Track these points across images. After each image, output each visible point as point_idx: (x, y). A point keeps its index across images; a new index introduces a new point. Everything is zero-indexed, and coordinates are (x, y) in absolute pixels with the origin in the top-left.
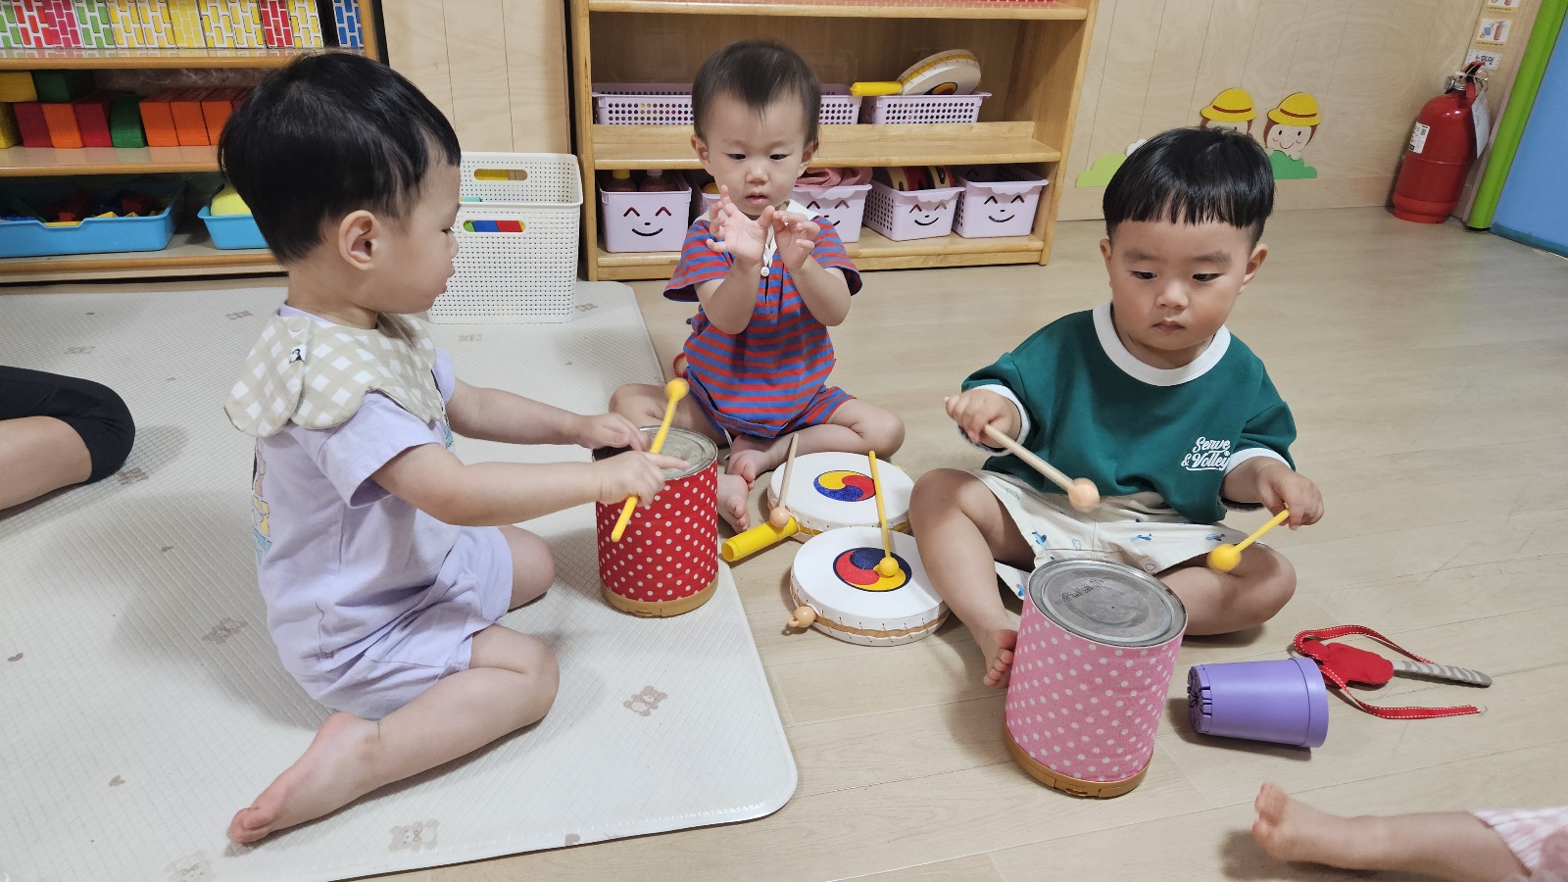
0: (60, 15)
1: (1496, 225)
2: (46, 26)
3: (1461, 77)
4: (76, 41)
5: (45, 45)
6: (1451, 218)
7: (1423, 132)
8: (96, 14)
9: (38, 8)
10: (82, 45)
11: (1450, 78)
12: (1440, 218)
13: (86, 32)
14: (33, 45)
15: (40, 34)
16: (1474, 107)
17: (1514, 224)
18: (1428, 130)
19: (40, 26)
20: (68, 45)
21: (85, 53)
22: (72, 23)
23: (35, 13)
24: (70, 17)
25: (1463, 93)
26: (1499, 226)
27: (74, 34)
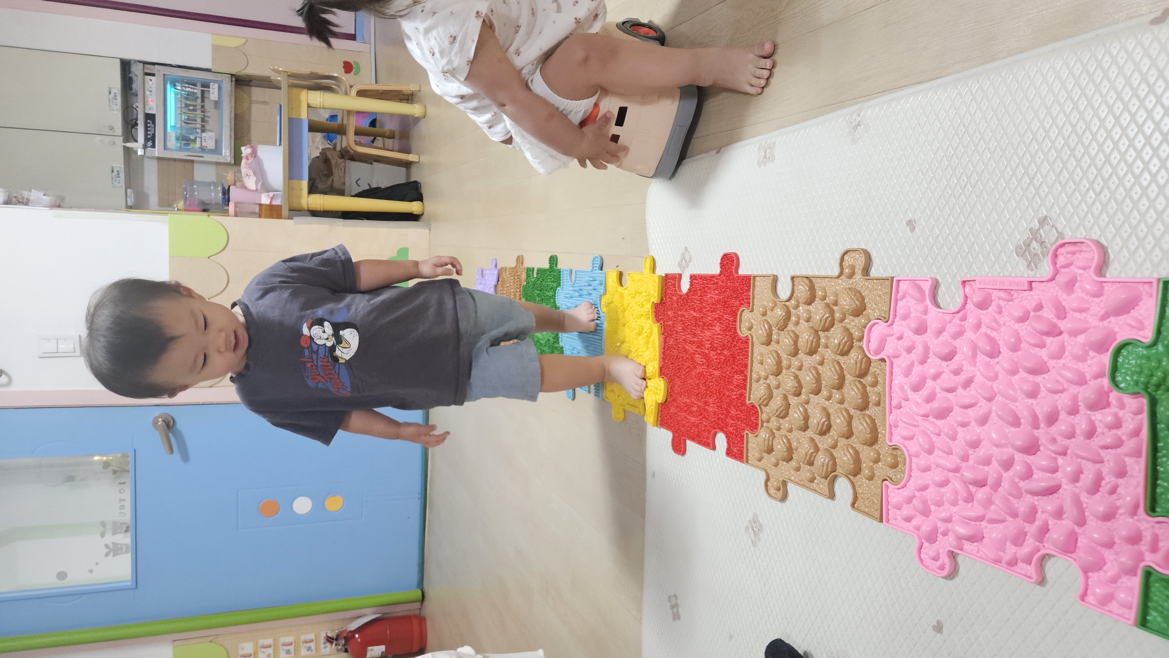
1: (418, 587)
3: (336, 645)
6: (422, 615)
7: (372, 650)
11: (338, 650)
12: (421, 620)
16: (352, 629)
17: (414, 577)
18: (370, 648)
25: (345, 638)
26: (418, 584)
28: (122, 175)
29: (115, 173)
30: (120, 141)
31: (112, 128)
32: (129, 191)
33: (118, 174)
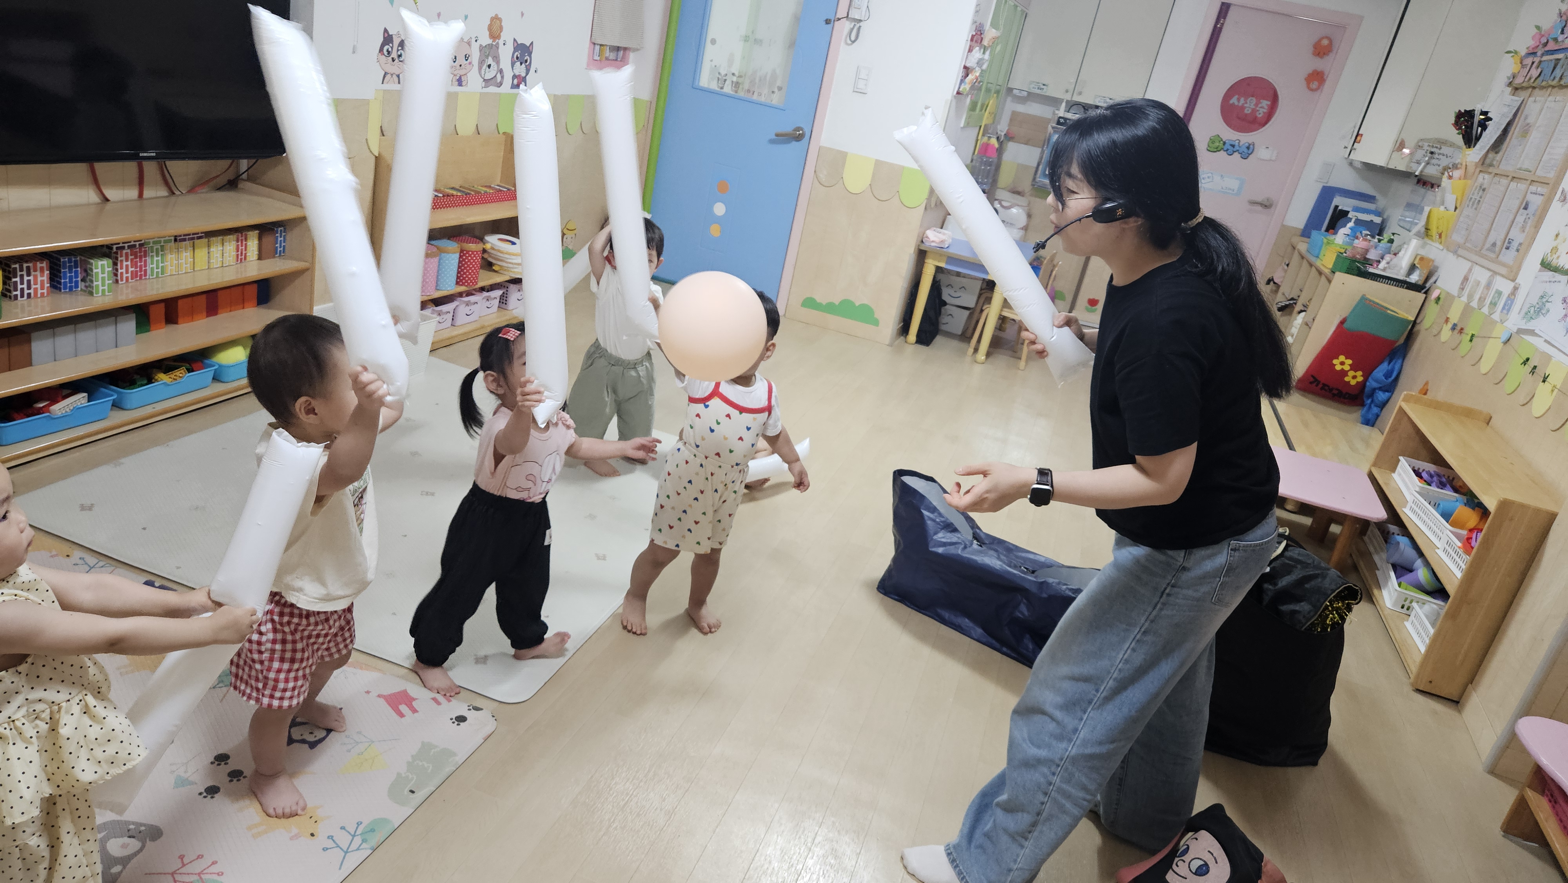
2: (133, 269)
4: (145, 275)
5: (130, 281)
8: (159, 258)
9: (132, 260)
10: (148, 277)
13: (152, 269)
14: (124, 281)
15: (129, 275)
19: (130, 269)
20: (141, 278)
22: (145, 266)
23: (129, 263)
24: (145, 261)
27: (146, 271)
28: (1038, 92)
29: (1042, 87)
30: (1068, 97)
31: (1080, 93)
32: (1025, 94)
33: (1041, 89)
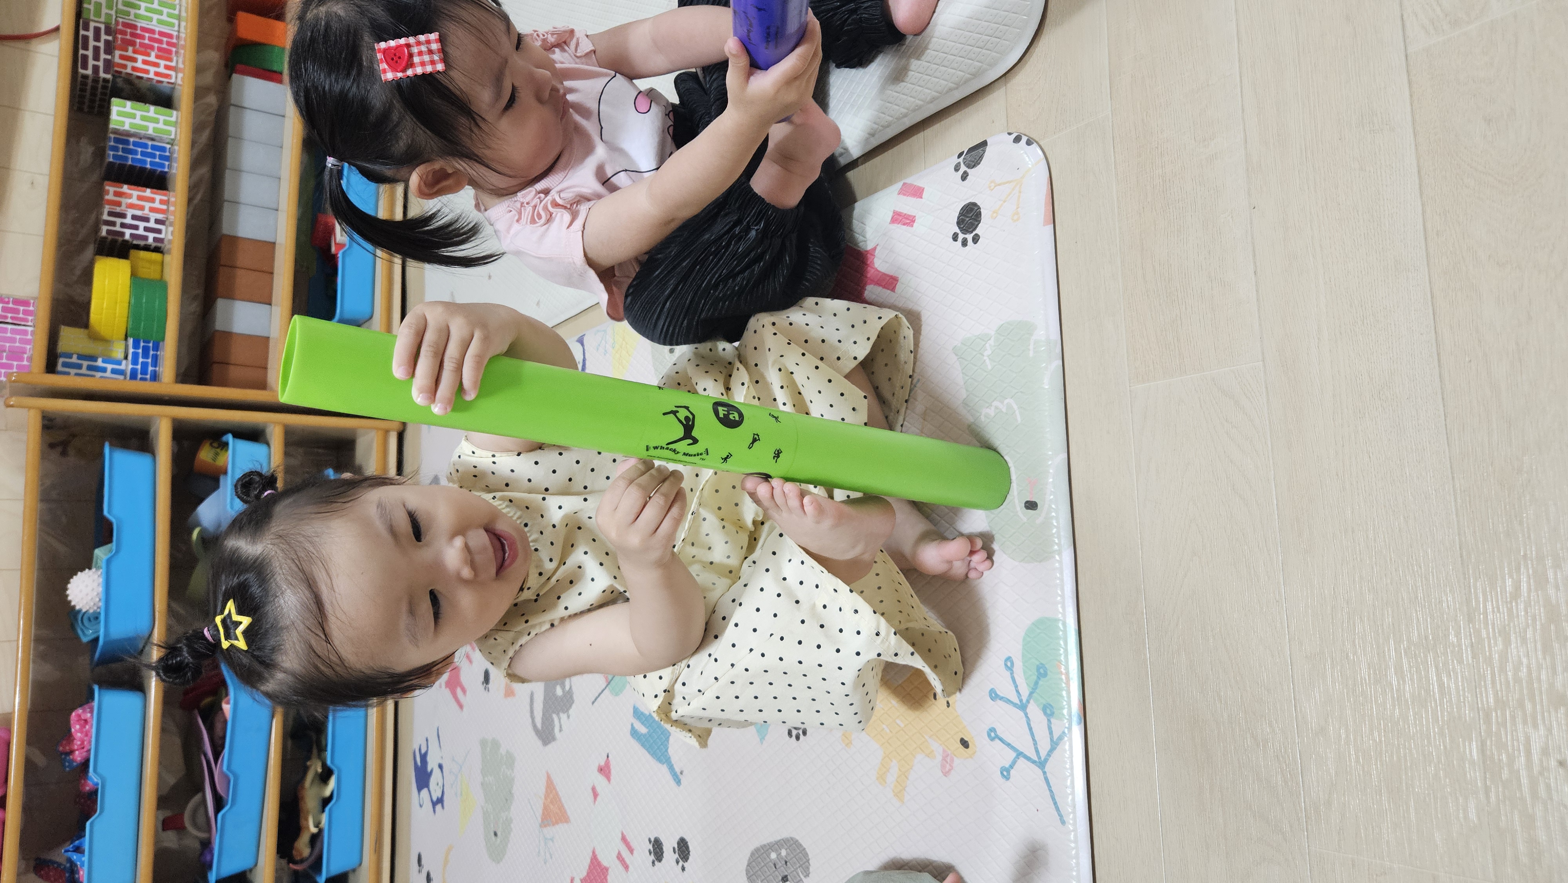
0: (142, 37)
2: (153, 54)
4: (170, 36)
5: (173, 64)
9: (135, 52)
10: (175, 34)
13: (160, 22)
15: (162, 63)
19: (152, 58)
21: (183, 35)
22: (152, 31)
23: (140, 58)
